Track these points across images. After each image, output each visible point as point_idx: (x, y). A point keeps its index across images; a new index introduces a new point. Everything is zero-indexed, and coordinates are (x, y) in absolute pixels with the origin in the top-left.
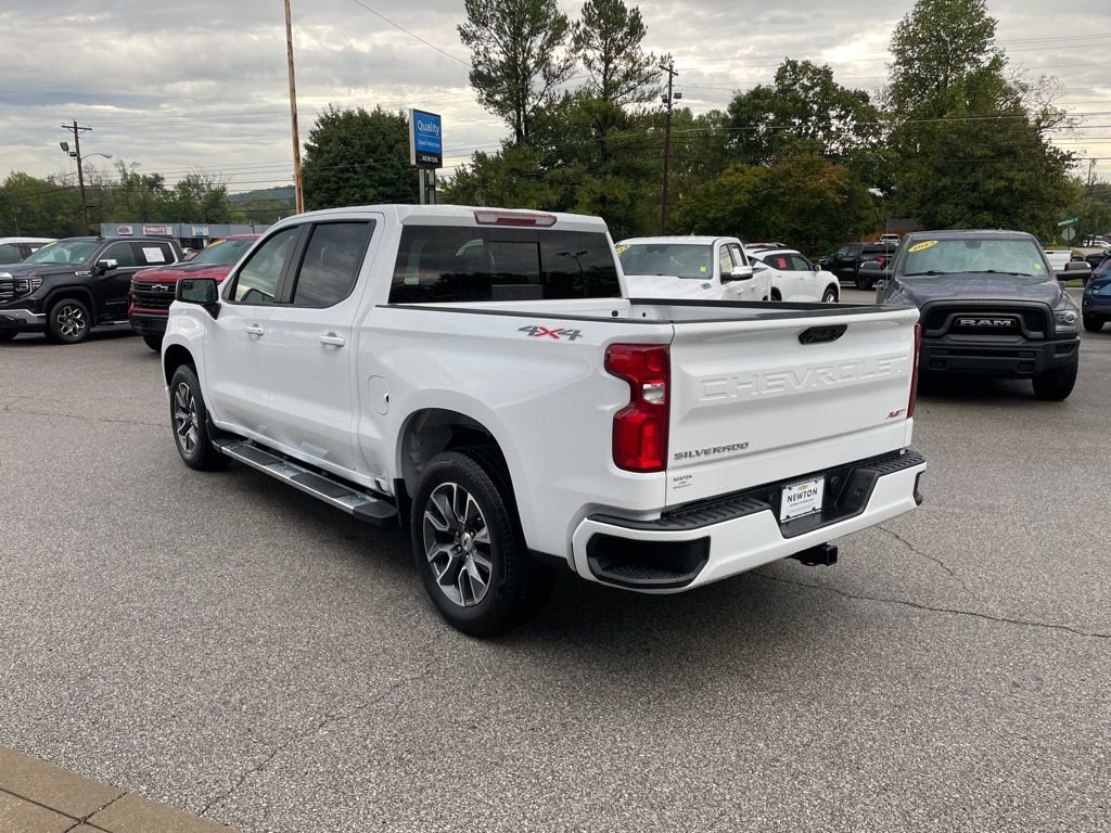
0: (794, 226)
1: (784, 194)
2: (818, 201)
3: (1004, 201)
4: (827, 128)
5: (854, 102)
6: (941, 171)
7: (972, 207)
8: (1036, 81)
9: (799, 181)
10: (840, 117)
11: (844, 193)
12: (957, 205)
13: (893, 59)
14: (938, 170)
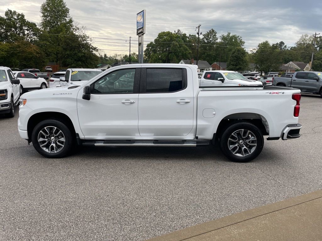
0: (24, 63)
1: (19, 53)
2: (31, 56)
3: (84, 59)
4: (23, 33)
5: (32, 26)
6: (65, 49)
7: (75, 60)
8: (81, 27)
9: (24, 49)
10: (27, 30)
11: (39, 54)
12: (71, 59)
13: (42, 15)
14: (64, 49)
